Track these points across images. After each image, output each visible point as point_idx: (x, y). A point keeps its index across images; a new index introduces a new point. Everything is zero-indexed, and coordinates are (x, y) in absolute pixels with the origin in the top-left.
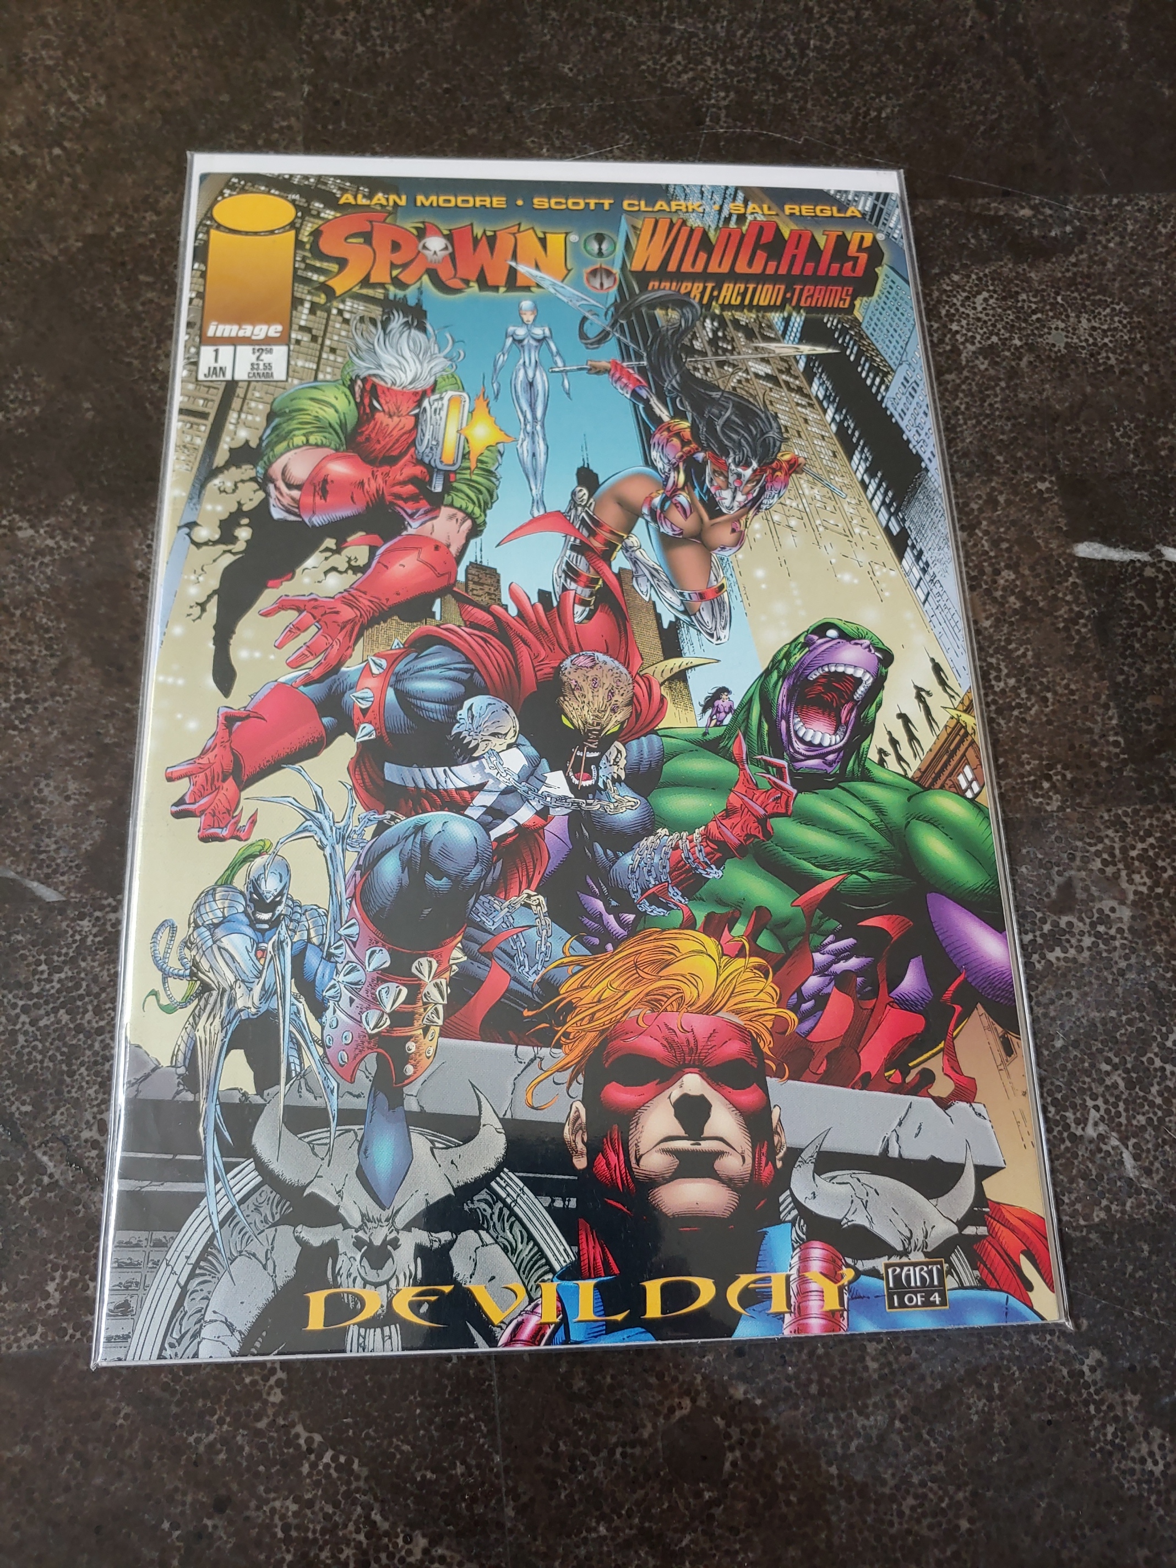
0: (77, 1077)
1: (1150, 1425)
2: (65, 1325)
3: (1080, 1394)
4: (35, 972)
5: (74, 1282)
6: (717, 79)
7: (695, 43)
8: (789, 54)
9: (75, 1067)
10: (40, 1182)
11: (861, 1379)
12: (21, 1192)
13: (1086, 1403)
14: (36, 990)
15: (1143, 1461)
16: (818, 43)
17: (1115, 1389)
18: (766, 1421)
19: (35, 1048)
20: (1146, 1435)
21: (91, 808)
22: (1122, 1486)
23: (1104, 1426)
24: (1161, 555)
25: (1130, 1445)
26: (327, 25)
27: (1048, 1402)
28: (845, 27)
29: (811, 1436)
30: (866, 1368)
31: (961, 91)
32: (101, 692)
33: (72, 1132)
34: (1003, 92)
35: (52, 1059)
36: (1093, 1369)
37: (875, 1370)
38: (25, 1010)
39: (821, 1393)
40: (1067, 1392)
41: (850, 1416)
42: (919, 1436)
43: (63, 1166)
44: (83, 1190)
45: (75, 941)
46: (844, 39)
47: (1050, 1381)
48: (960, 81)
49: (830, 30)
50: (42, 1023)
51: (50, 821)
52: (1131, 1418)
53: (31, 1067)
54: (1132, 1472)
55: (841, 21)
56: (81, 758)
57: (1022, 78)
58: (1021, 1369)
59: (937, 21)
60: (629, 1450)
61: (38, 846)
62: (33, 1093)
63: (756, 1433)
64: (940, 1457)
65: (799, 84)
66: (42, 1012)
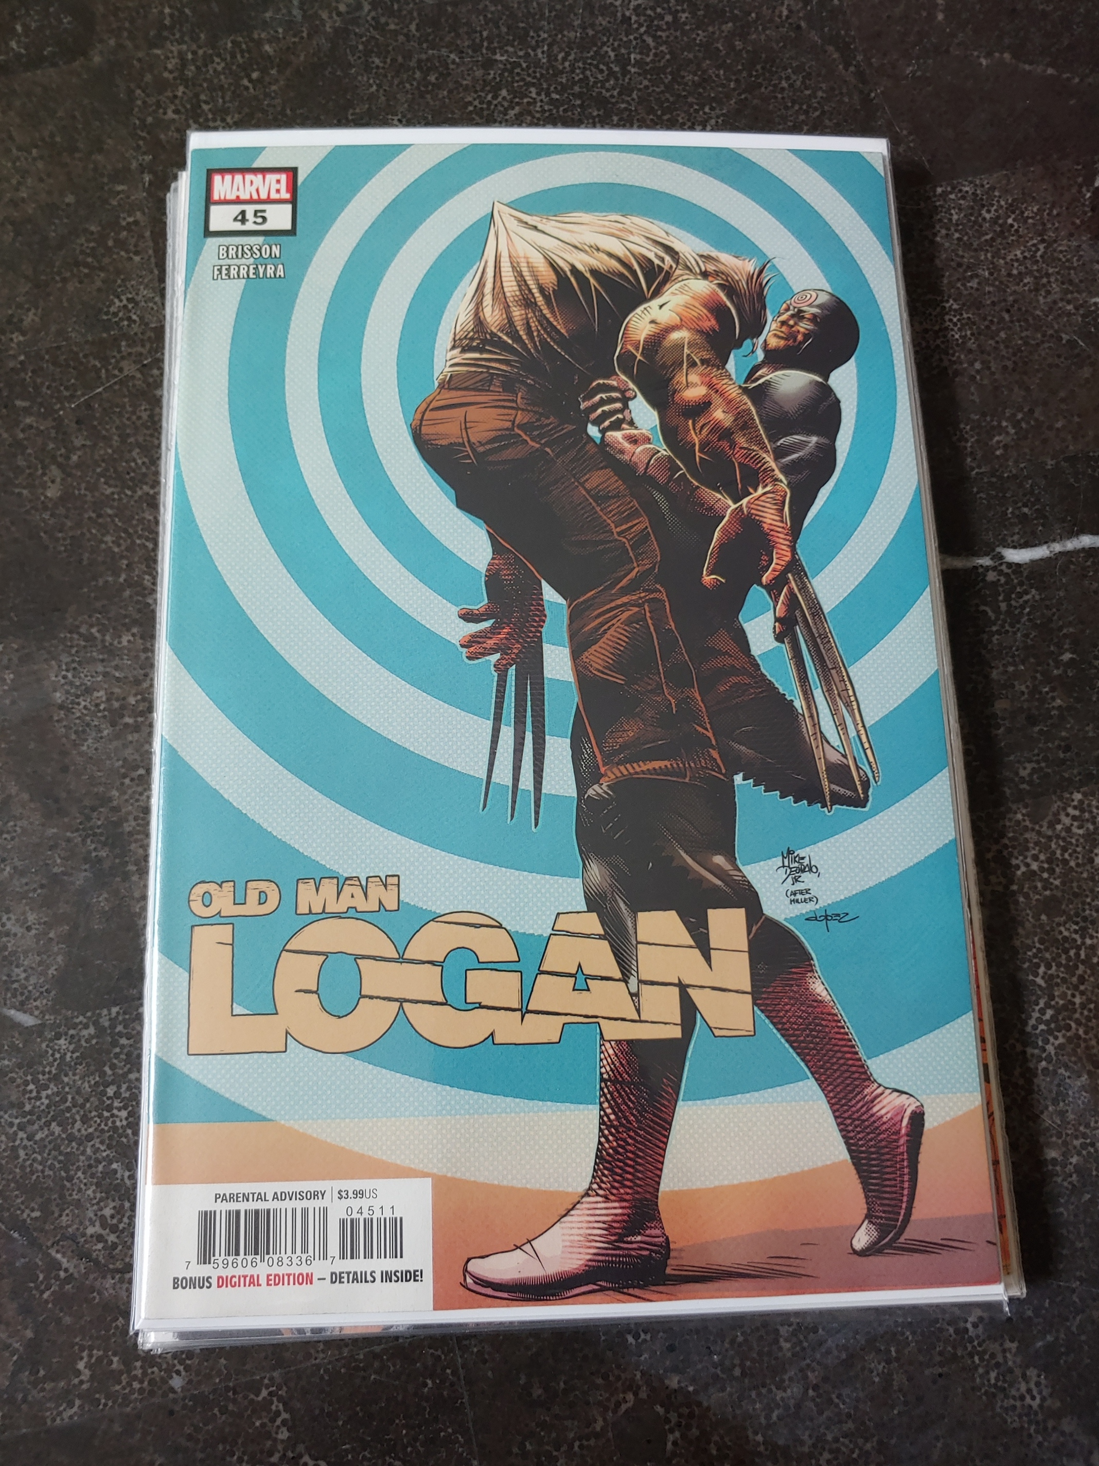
0: (75, 1181)
1: (1027, 1367)
2: (97, 1396)
3: (966, 1348)
4: (25, 1092)
5: (100, 1360)
6: (544, 111)
7: (518, 74)
8: (611, 73)
9: (72, 1173)
10: (57, 1278)
11: (776, 1358)
12: (43, 1287)
13: (971, 1355)
14: (28, 1107)
15: (1022, 1398)
16: (638, 57)
17: (995, 1340)
18: (699, 1404)
19: (34, 1160)
20: (1024, 1376)
21: (52, 935)
22: (1006, 1422)
23: (987, 1373)
24: (1002, 557)
25: (1011, 1385)
26: (158, 104)
27: (938, 1358)
28: (664, 34)
29: (738, 1412)
30: (780, 1349)
31: (783, 89)
32: (43, 825)
33: (78, 1229)
34: (824, 86)
35: (51, 1167)
36: (975, 1326)
37: (789, 1350)
38: (21, 1127)
39: (744, 1374)
40: (954, 1348)
41: (770, 1391)
42: (830, 1401)
43: (75, 1261)
44: (95, 1279)
45: (55, 1060)
46: (663, 48)
47: (939, 1340)
48: (780, 78)
49: (649, 40)
50: (38, 1137)
51: (16, 952)
52: (1010, 1363)
53: (34, 1177)
54: (1014, 1407)
55: (659, 28)
56: (35, 890)
57: (841, 67)
58: (914, 1333)
59: (753, 15)
60: (585, 1443)
61: (9, 976)
62: (39, 1200)
63: (691, 1415)
64: (849, 1416)
65: (623, 106)
66: (36, 1127)
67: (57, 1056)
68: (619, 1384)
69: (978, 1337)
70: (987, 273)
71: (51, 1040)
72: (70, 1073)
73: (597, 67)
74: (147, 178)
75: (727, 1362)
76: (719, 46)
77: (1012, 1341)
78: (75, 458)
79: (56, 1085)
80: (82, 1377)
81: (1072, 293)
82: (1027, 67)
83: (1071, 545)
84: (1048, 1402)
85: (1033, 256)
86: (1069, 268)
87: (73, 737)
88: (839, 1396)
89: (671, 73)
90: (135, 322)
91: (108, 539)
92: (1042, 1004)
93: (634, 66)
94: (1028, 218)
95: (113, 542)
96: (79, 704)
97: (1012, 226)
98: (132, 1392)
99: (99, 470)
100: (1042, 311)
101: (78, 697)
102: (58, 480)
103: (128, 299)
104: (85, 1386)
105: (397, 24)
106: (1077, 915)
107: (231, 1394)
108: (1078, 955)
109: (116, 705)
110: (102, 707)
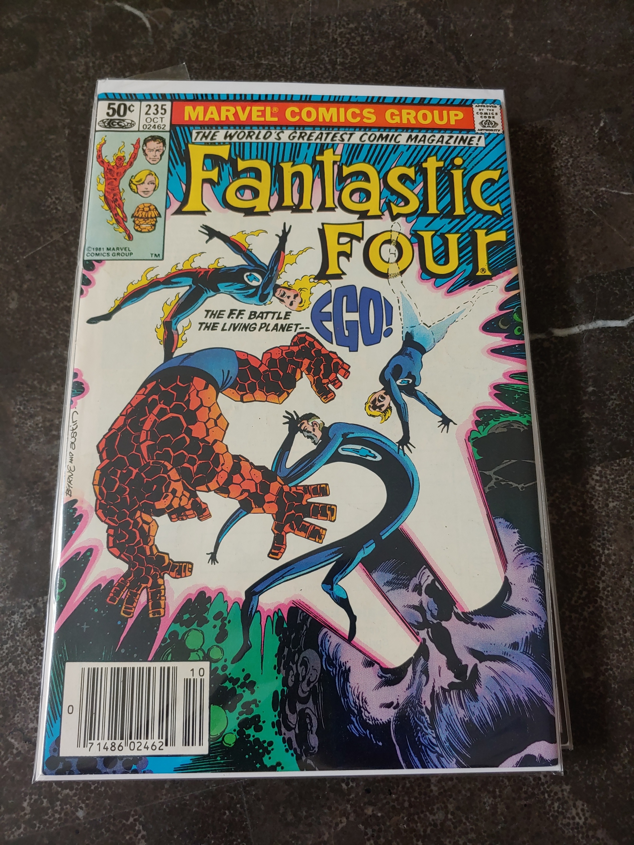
67: (13, 624)
68: (338, 812)
69: (547, 782)
70: (540, 176)
71: (9, 616)
72: (20, 635)
73: (318, 66)
74: (67, 132)
75: (401, 798)
76: (387, 53)
77: (567, 785)
78: (25, 286)
79: (12, 641)
80: (26, 812)
81: (588, 185)
82: (561, 61)
83: (592, 326)
84: (589, 820)
85: (566, 165)
86: (586, 172)
87: (24, 443)
88: (467, 818)
89: (360, 69)
90: (59, 210)
91: (44, 331)
92: (580, 587)
93: (339, 65)
94: (563, 144)
95: (47, 333)
96: (27, 424)
97: (554, 149)
98: (55, 819)
99: (39, 293)
100: (572, 196)
101: (26, 420)
102: (16, 299)
103: (56, 199)
104: (27, 816)
105: (206, 45)
106: (600, 537)
107: (112, 820)
108: (600, 560)
109: (48, 424)
110: (40, 425)
